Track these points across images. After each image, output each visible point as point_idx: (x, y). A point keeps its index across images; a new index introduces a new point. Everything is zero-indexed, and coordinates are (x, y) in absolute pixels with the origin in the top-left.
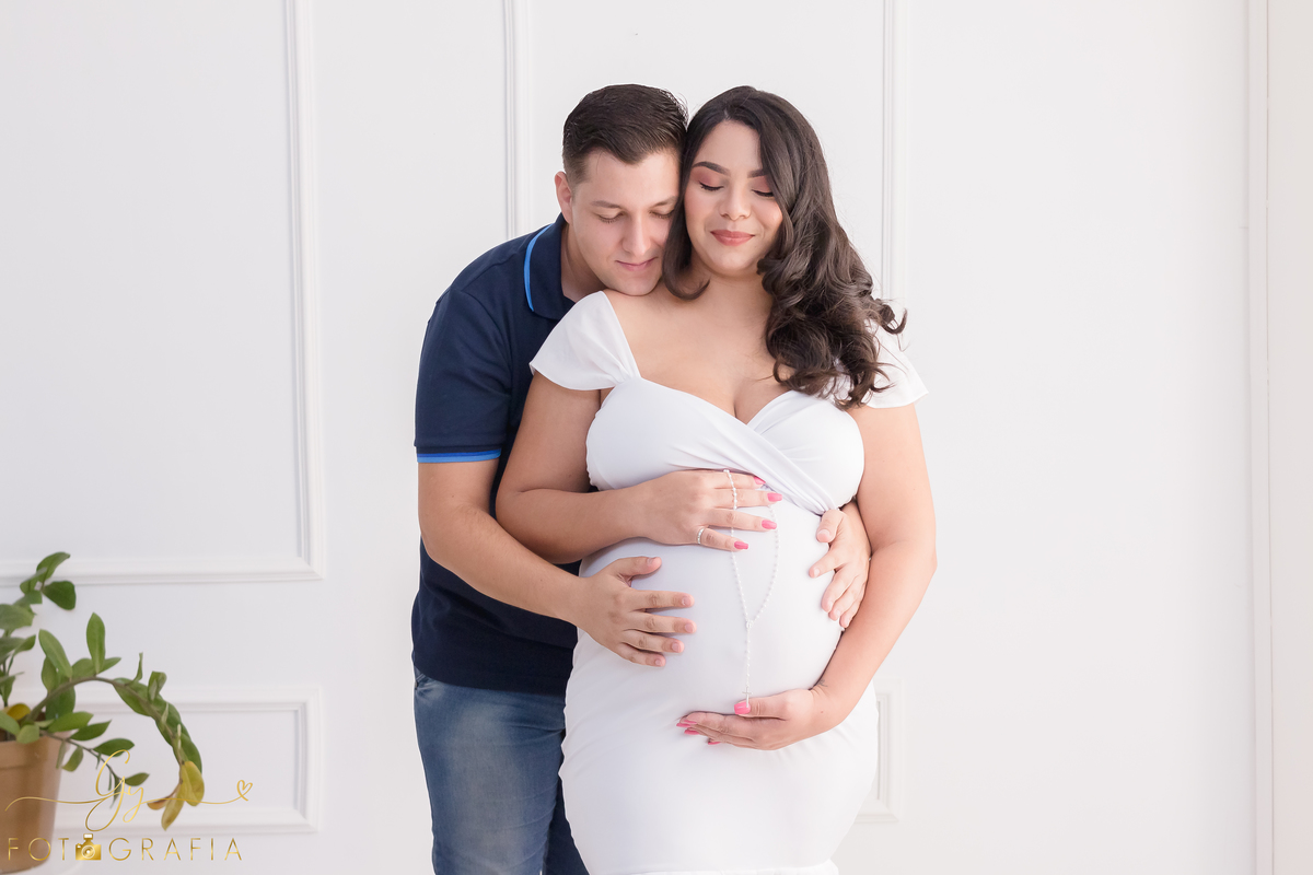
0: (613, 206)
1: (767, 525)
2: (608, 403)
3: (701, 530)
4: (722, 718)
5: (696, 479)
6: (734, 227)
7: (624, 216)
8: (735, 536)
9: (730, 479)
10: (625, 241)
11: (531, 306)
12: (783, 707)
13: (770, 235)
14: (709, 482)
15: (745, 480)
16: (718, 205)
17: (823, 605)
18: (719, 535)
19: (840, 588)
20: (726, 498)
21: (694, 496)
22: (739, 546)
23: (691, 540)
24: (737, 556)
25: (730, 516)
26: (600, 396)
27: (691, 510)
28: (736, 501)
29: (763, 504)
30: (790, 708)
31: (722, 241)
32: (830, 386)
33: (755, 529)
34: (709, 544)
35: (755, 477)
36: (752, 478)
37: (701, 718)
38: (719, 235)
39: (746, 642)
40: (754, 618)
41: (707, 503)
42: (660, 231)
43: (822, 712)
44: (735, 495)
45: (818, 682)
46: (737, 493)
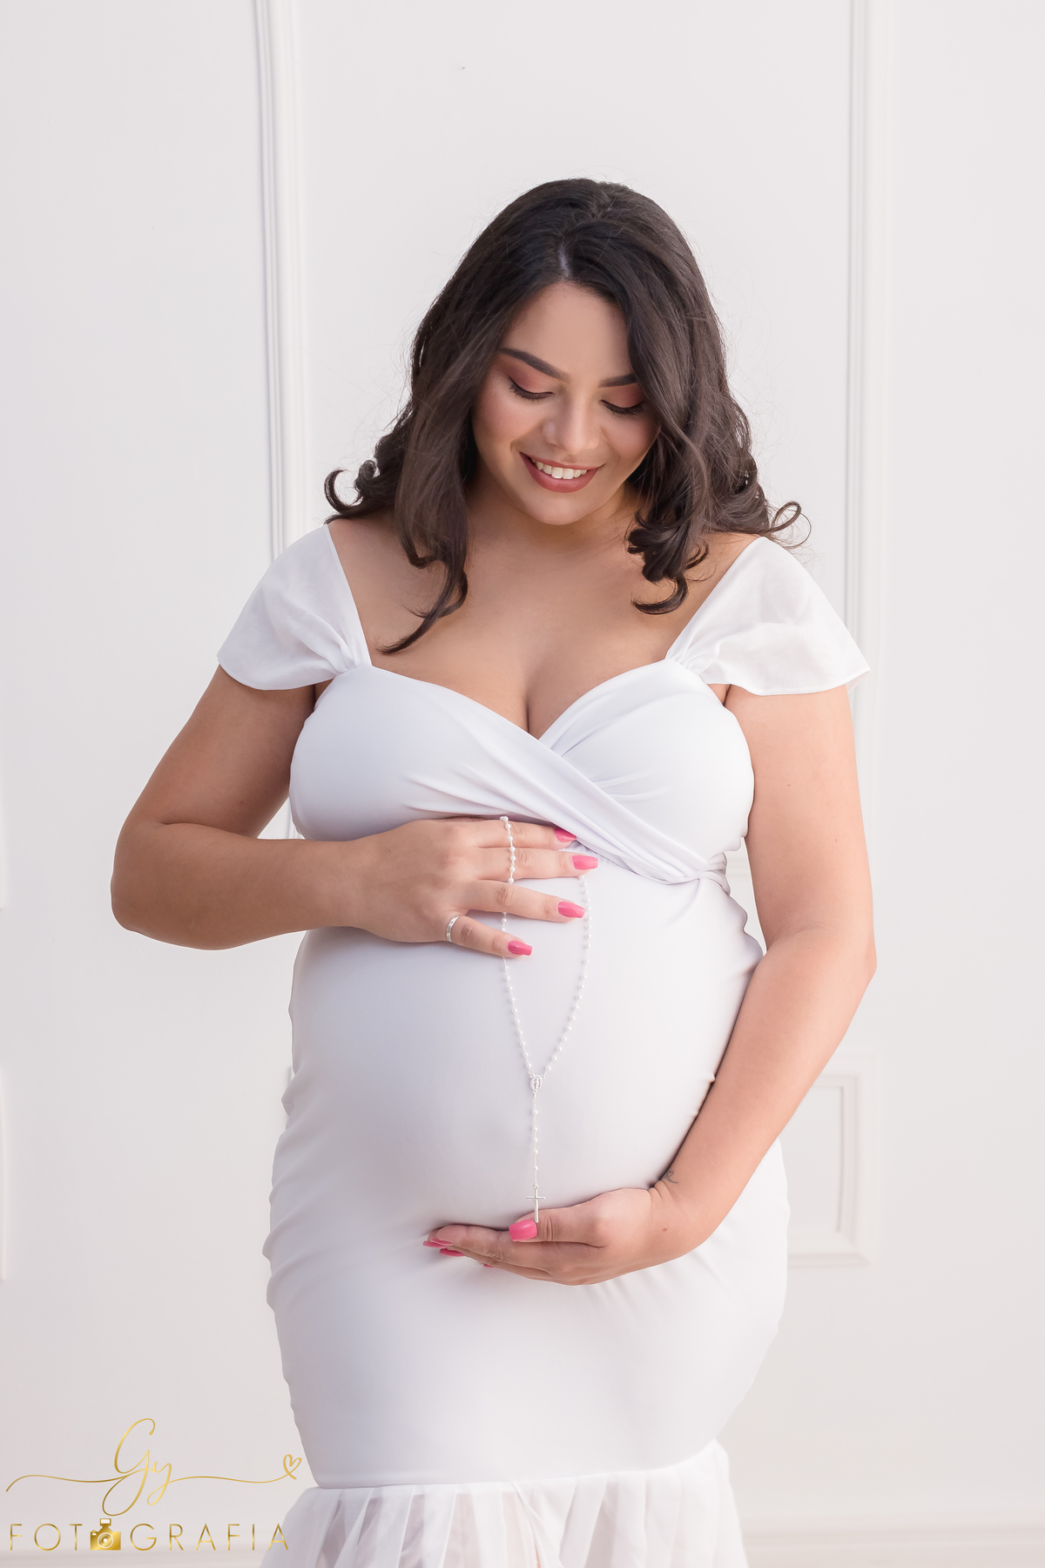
1: (568, 912)
2: (323, 703)
3: (454, 919)
4: (491, 1237)
5: (449, 831)
8: (509, 930)
9: (509, 833)
12: (591, 1225)
14: (469, 837)
15: (537, 834)
16: (543, 422)
18: (484, 928)
20: (497, 863)
21: (443, 859)
22: (517, 950)
23: (437, 937)
24: (512, 969)
25: (502, 893)
26: (313, 694)
27: (438, 882)
28: (513, 869)
29: (563, 875)
30: (602, 1229)
33: (547, 917)
34: (466, 943)
35: (558, 830)
36: (550, 833)
37: (459, 1236)
39: (531, 1113)
40: (544, 1069)
41: (465, 871)
43: (665, 1230)
44: (514, 858)
45: (666, 1173)
46: (517, 854)
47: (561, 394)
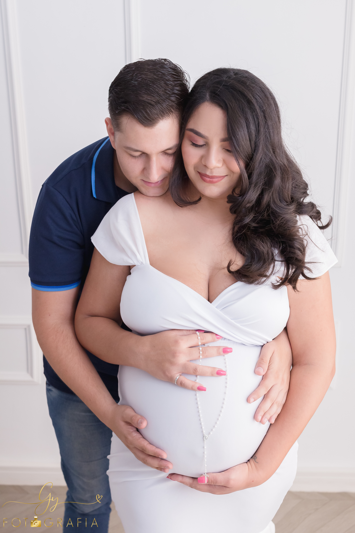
0: (137, 151)
1: (220, 373)
3: (177, 377)
6: (212, 172)
7: (146, 156)
8: (200, 381)
9: (199, 339)
10: (146, 170)
11: (95, 196)
12: (228, 479)
13: (235, 177)
14: (184, 345)
15: (209, 337)
16: (202, 157)
17: (255, 417)
18: (188, 380)
19: (268, 404)
20: (195, 353)
21: (174, 354)
22: (200, 389)
23: (170, 380)
24: (199, 394)
25: (195, 370)
27: (172, 363)
29: (219, 356)
31: (204, 180)
32: (271, 269)
33: (211, 375)
34: (182, 385)
35: (216, 335)
38: (202, 176)
39: (204, 447)
40: (209, 434)
41: (182, 359)
42: (168, 163)
43: (253, 481)
44: (201, 353)
45: (254, 457)
46: (202, 351)
47: (207, 145)
